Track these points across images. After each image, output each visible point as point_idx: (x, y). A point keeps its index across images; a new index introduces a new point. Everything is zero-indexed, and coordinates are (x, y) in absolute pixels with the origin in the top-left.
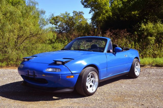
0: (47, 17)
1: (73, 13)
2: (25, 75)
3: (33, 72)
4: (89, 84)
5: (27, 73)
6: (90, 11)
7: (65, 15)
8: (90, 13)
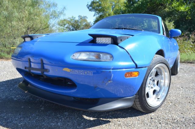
0: (58, 10)
1: (79, 17)
2: (24, 69)
3: (40, 62)
4: (152, 88)
5: (28, 63)
6: (95, 14)
7: (72, 18)
8: (94, 16)
